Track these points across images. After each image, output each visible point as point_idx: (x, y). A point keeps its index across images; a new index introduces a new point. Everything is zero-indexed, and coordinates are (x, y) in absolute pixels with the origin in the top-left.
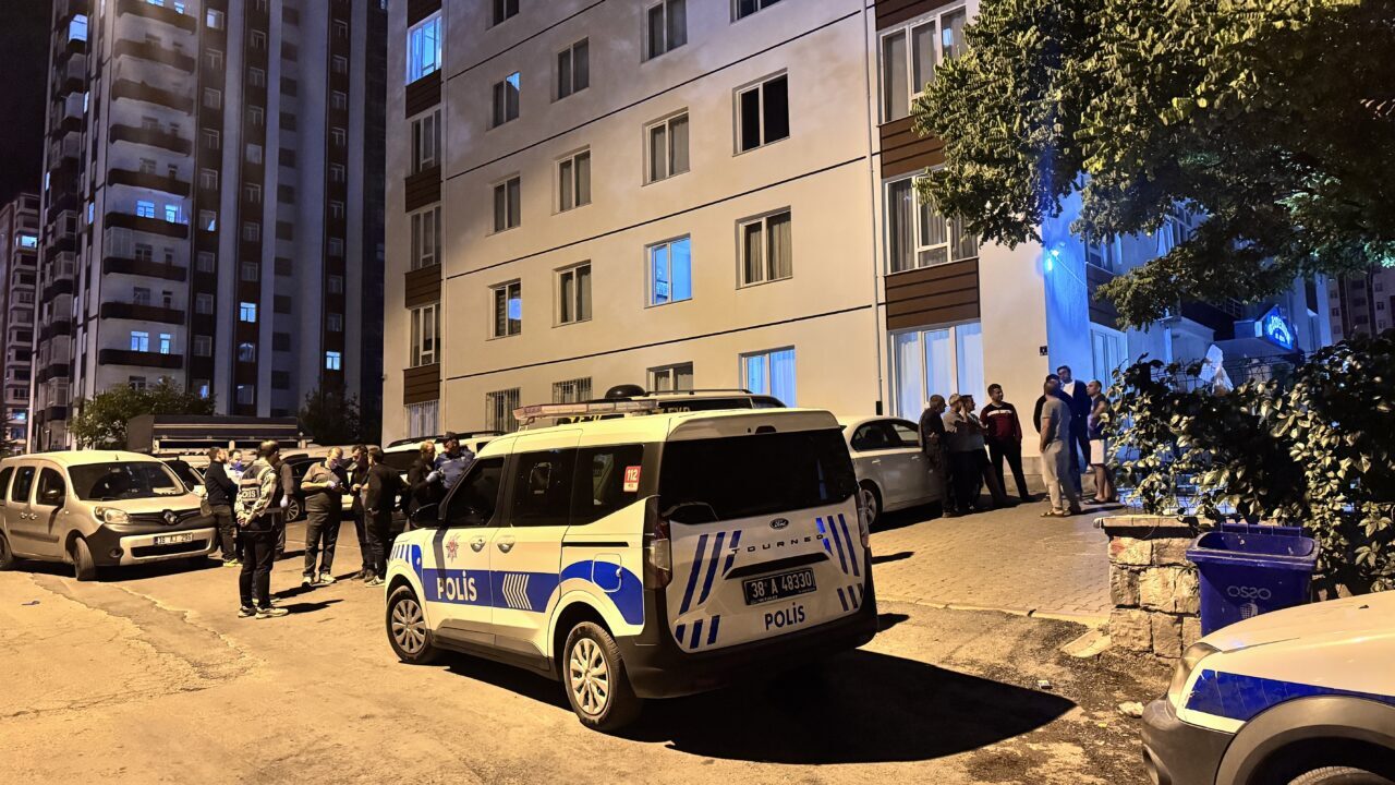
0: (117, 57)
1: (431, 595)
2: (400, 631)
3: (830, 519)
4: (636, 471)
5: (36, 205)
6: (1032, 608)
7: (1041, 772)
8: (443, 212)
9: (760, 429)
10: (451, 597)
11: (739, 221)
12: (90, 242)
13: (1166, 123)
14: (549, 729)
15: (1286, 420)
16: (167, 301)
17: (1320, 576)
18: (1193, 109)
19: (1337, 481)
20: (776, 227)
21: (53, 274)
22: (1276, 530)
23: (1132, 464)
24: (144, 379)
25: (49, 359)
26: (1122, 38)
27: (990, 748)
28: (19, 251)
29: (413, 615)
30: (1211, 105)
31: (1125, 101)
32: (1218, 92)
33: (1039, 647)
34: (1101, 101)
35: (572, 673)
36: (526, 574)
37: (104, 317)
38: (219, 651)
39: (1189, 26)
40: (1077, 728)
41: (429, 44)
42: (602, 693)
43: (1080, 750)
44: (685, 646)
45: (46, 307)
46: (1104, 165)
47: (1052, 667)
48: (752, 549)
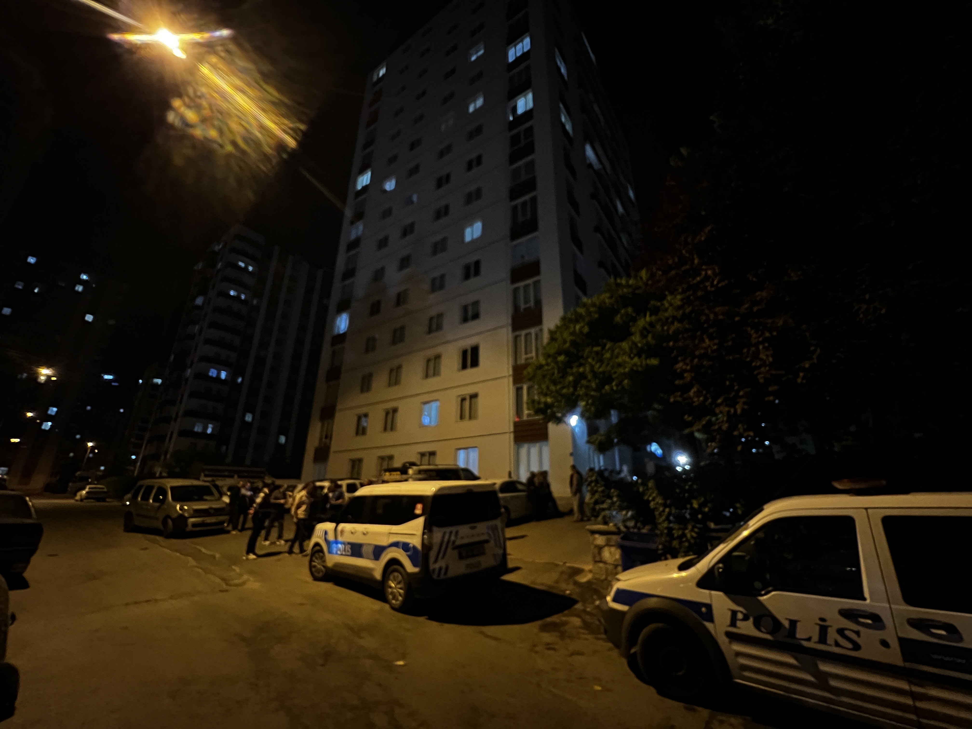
1: (331, 552)
3: (492, 526)
4: (420, 506)
5: (164, 367)
6: (565, 562)
7: (566, 629)
8: (340, 384)
10: (339, 553)
11: (458, 396)
12: (185, 385)
15: (648, 493)
16: (214, 411)
17: (661, 551)
19: (665, 516)
20: (472, 400)
21: (165, 397)
22: (647, 534)
24: (196, 445)
25: (155, 433)
27: (547, 619)
28: (151, 385)
29: (321, 560)
33: (567, 578)
35: (388, 587)
36: (373, 545)
37: (185, 416)
38: (233, 573)
40: (579, 611)
41: (343, 321)
42: (400, 596)
43: (580, 620)
47: (571, 586)
48: (462, 538)
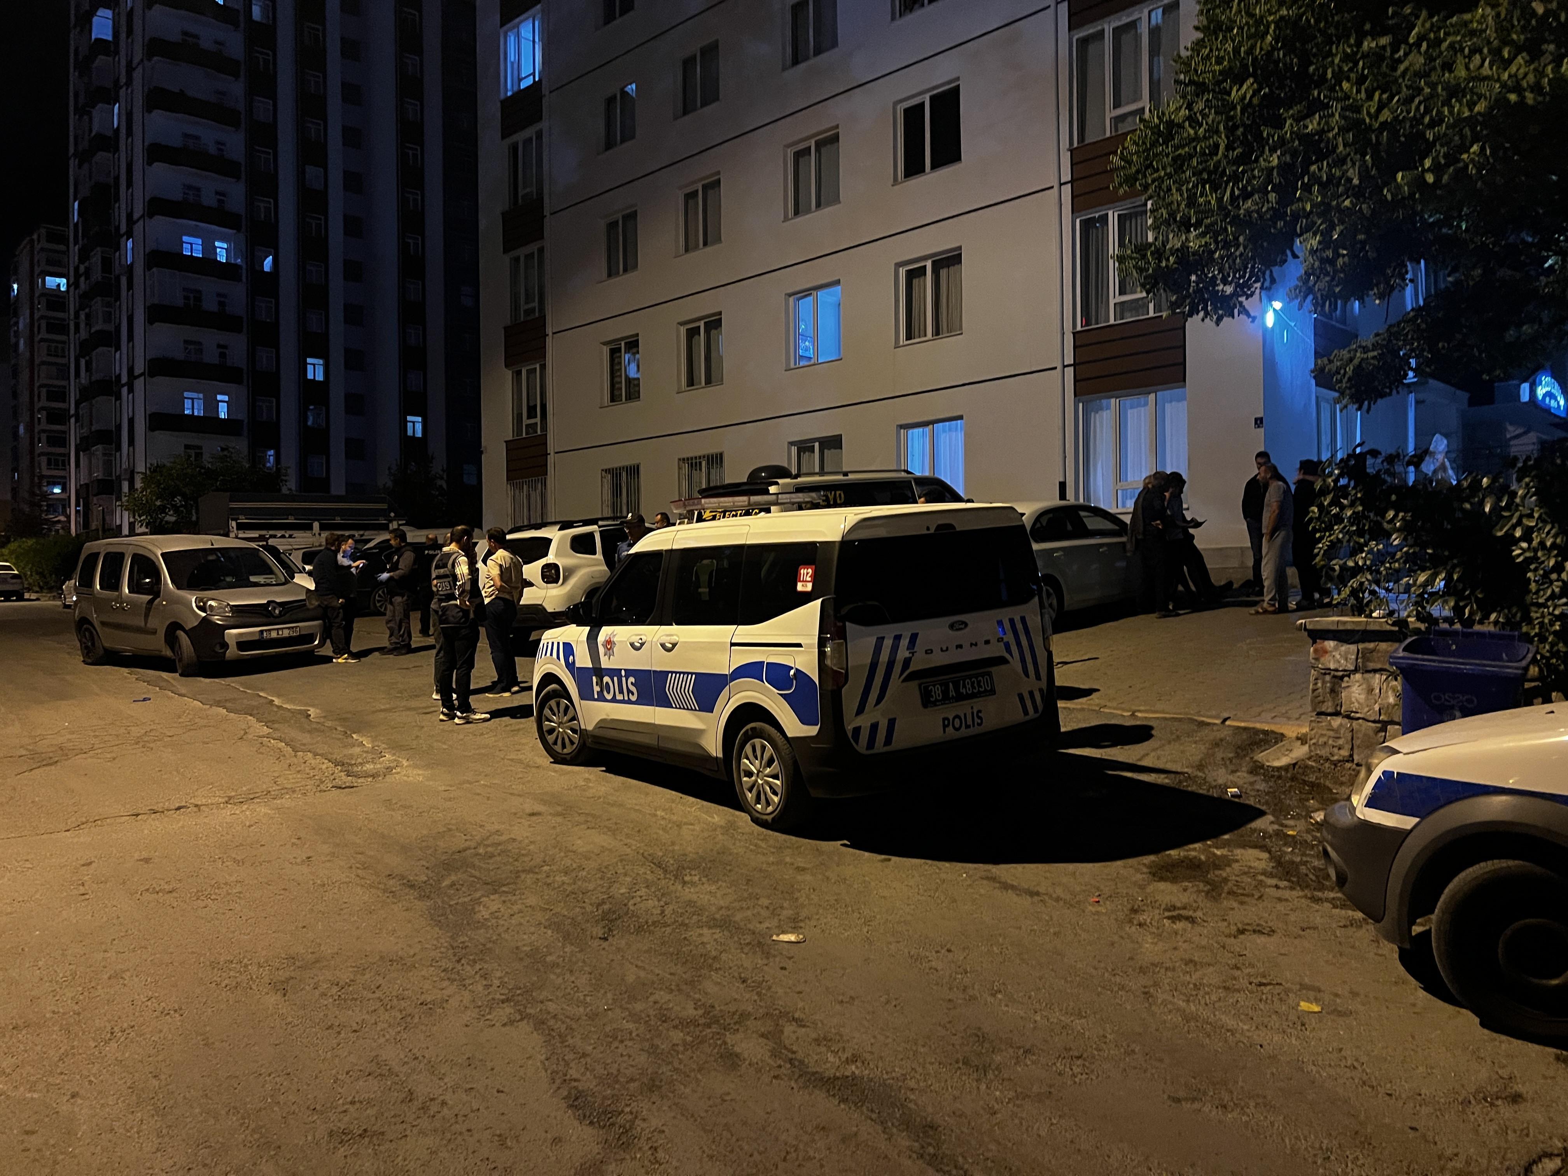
0: (149, 60)
1: (586, 694)
2: (552, 731)
3: (1012, 621)
4: (810, 571)
5: (62, 239)
6: (1226, 715)
7: (1224, 875)
8: (547, 254)
9: (939, 527)
10: (609, 697)
11: (899, 265)
12: (130, 286)
13: (1389, 197)
14: (721, 827)
15: (1511, 516)
16: (223, 355)
17: (1533, 684)
18: (1419, 183)
19: (1560, 583)
20: (943, 273)
21: (88, 324)
22: (1491, 635)
23: (1341, 562)
24: (200, 448)
25: (91, 424)
26: (1347, 97)
27: (1173, 853)
28: (42, 295)
29: (565, 714)
30: (1438, 180)
31: (1347, 171)
32: (1447, 165)
33: (1231, 755)
34: (1321, 169)
35: (742, 774)
36: (692, 674)
37: (152, 375)
38: (357, 750)
39: (1420, 90)
40: (1267, 835)
41: (526, 46)
42: (775, 793)
43: (1265, 855)
44: (861, 747)
45: (83, 362)
46: (1320, 243)
47: (1243, 776)
48: (929, 652)
